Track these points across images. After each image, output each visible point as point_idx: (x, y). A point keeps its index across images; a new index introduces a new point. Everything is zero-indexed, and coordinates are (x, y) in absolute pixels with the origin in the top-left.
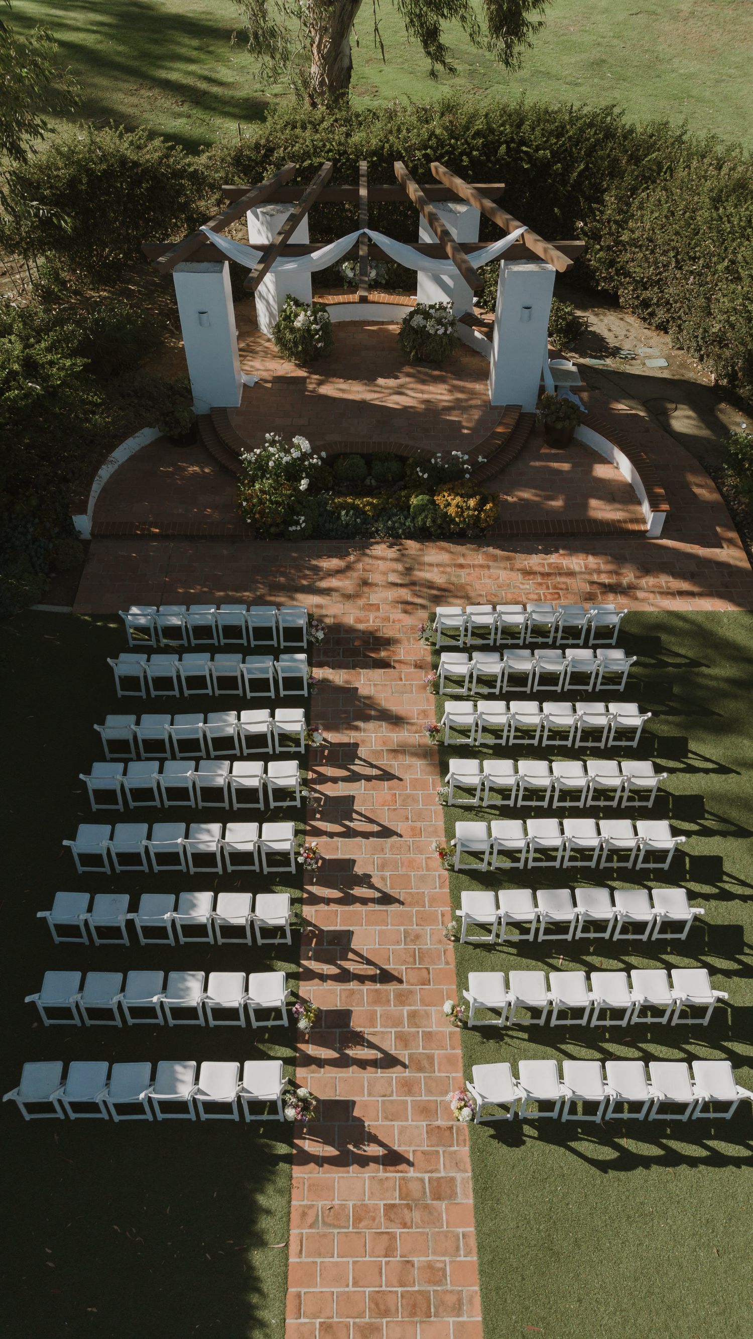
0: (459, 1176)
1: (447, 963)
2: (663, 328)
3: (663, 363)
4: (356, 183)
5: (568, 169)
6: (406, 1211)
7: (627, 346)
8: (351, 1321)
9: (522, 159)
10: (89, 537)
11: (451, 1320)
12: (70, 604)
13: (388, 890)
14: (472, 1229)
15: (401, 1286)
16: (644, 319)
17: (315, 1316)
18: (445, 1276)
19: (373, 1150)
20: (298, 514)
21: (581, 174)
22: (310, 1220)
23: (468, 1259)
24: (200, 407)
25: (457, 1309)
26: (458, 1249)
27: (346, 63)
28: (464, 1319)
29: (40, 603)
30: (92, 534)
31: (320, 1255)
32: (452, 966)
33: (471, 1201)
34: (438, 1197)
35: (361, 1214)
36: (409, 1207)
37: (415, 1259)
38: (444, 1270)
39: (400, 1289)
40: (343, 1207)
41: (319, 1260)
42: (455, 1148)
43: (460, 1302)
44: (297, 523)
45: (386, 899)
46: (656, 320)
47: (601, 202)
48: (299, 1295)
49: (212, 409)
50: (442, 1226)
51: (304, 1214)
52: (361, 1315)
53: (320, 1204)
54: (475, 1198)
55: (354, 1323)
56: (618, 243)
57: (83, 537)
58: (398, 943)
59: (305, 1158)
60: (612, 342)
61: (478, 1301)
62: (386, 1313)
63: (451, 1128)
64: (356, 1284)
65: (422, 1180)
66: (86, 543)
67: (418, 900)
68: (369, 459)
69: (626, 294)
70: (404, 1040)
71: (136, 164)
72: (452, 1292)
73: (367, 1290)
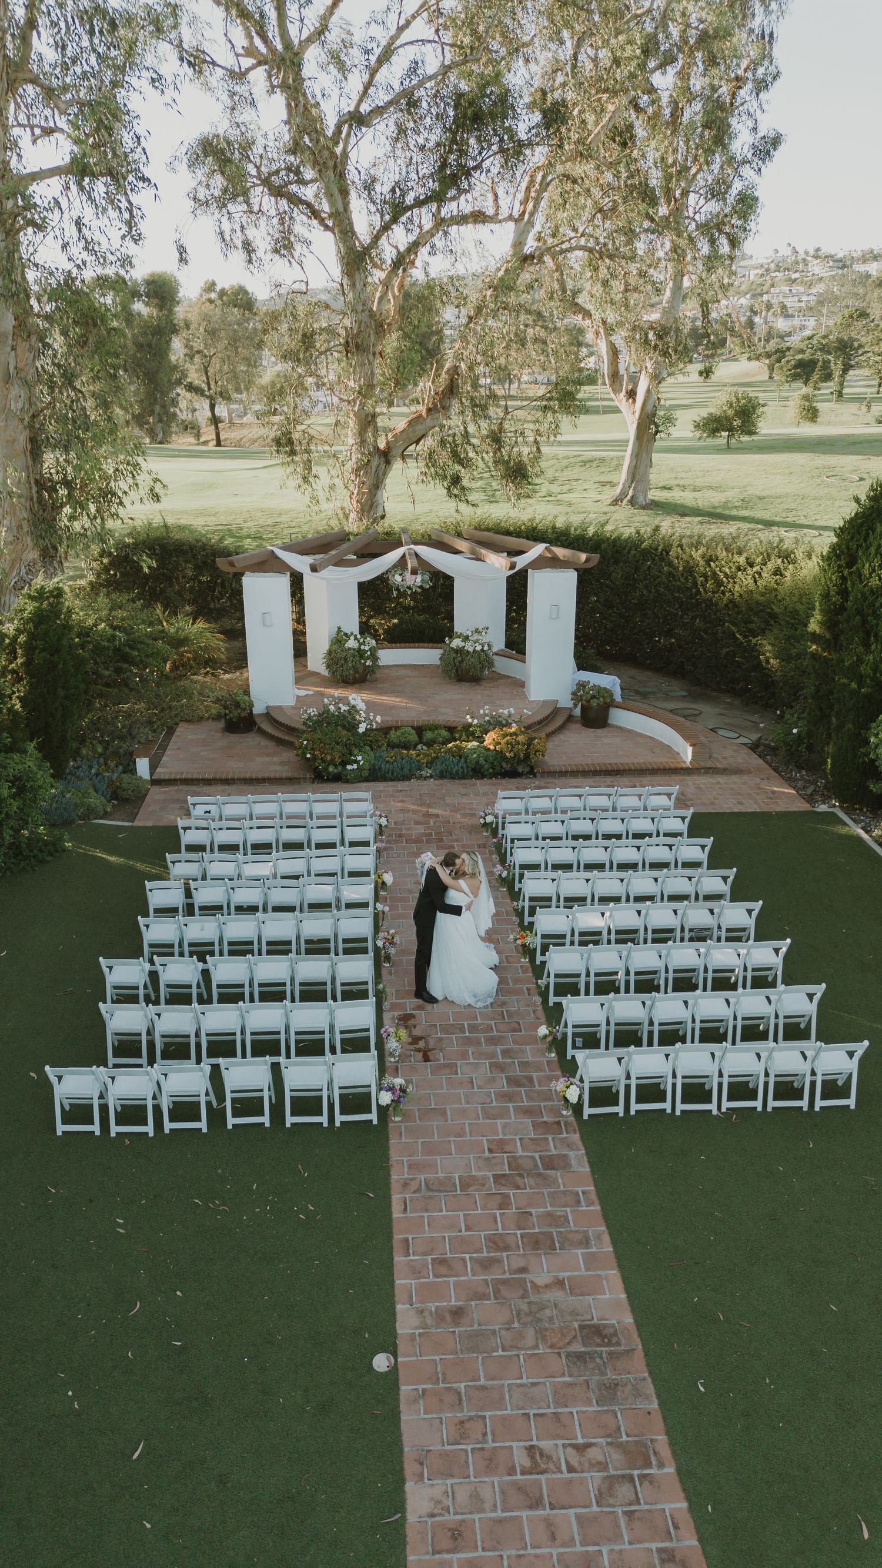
0: (572, 1154)
6: (518, 1178)
8: (467, 1256)
11: (579, 1251)
12: (132, 820)
14: (593, 1188)
15: (520, 1229)
17: (425, 1254)
18: (567, 1221)
20: (356, 755)
22: (413, 1188)
23: (592, 1208)
25: (585, 1244)
26: (579, 1202)
28: (593, 1250)
29: (103, 818)
31: (427, 1211)
33: (587, 1169)
34: (551, 1168)
35: (469, 1182)
36: (521, 1175)
37: (533, 1211)
38: (565, 1217)
39: (518, 1232)
40: (450, 1178)
41: (426, 1215)
42: (565, 1135)
43: (587, 1238)
44: (355, 762)
48: (406, 1240)
50: (559, 1187)
51: (405, 1184)
52: (479, 1251)
53: (422, 1177)
54: (591, 1166)
55: (471, 1258)
61: (606, 1238)
62: (505, 1249)
63: (558, 1123)
64: (468, 1230)
65: (533, 1158)
68: (419, 729)
72: (576, 1231)
73: (482, 1234)
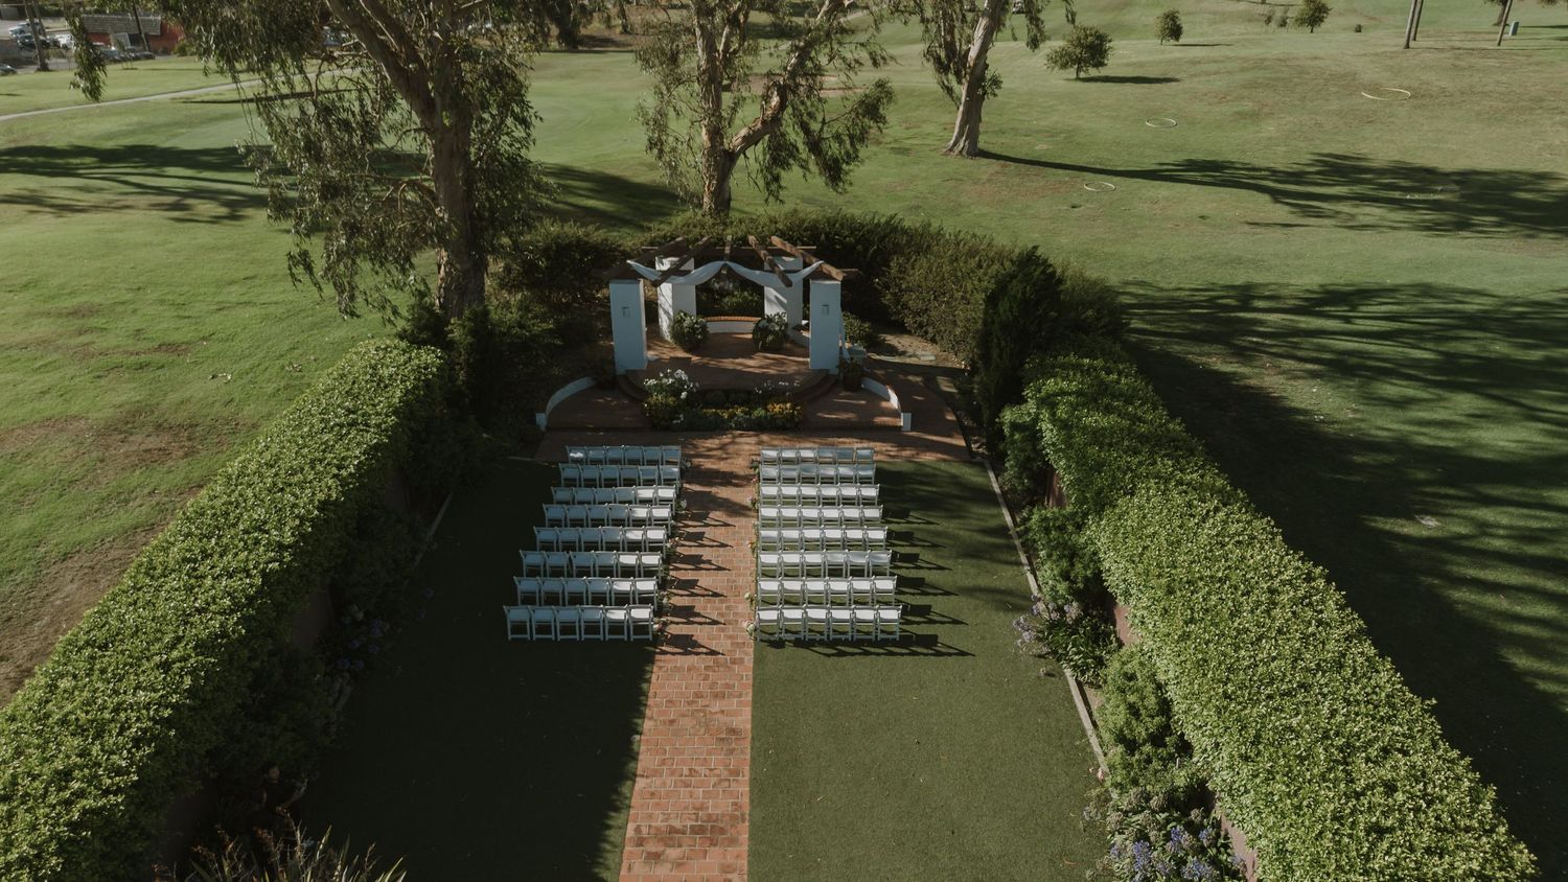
0: (746, 657)
2: (933, 341)
3: (933, 358)
4: (724, 245)
5: (866, 250)
7: (910, 351)
9: (836, 243)
10: (544, 429)
11: (736, 699)
12: (533, 456)
13: (720, 565)
14: (751, 672)
16: (922, 336)
18: (734, 687)
19: (701, 650)
20: (679, 414)
21: (874, 252)
24: (620, 370)
27: (727, 196)
29: (514, 456)
30: (547, 427)
33: (752, 665)
36: (718, 666)
37: (719, 682)
38: (734, 685)
39: (709, 690)
42: (746, 649)
44: (679, 418)
45: (720, 569)
46: (930, 336)
47: (889, 267)
49: (627, 371)
50: (736, 672)
55: (684, 700)
56: (901, 291)
59: (664, 653)
60: (901, 349)
63: (744, 643)
65: (727, 660)
67: (738, 568)
68: (726, 391)
69: (909, 321)
70: (722, 615)
71: (587, 243)
72: (737, 691)
73: (692, 690)
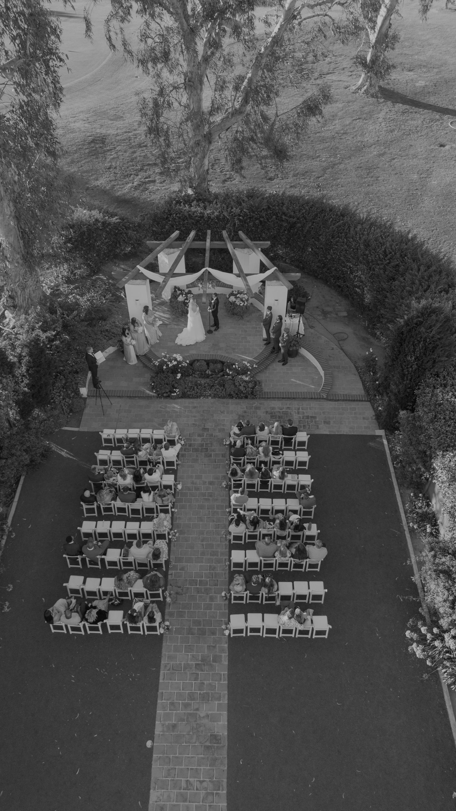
0: (223, 654)
1: (226, 578)
3: (346, 314)
6: (203, 666)
10: (86, 396)
11: (216, 702)
12: (78, 427)
14: (227, 672)
15: (199, 690)
16: (339, 292)
17: (168, 700)
18: (215, 688)
20: (176, 388)
22: (168, 668)
23: (225, 682)
25: (219, 699)
26: (221, 679)
28: (221, 702)
29: (66, 426)
31: (171, 680)
32: (227, 579)
33: (227, 663)
34: (214, 661)
35: (187, 667)
36: (204, 664)
37: (205, 682)
38: (215, 686)
39: (199, 692)
40: (180, 664)
41: (170, 681)
42: (223, 646)
43: (220, 696)
44: (175, 392)
46: (344, 293)
48: (162, 693)
50: (216, 671)
51: (166, 666)
52: (185, 700)
53: (172, 663)
54: (229, 662)
55: (182, 703)
57: (83, 396)
58: (207, 570)
61: (226, 697)
62: (194, 699)
64: (183, 690)
65: (210, 656)
66: (85, 399)
68: (208, 363)
72: (218, 693)
73: (187, 692)
